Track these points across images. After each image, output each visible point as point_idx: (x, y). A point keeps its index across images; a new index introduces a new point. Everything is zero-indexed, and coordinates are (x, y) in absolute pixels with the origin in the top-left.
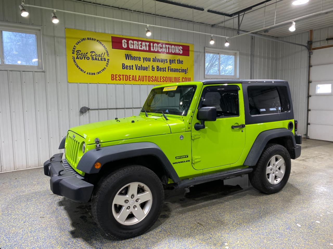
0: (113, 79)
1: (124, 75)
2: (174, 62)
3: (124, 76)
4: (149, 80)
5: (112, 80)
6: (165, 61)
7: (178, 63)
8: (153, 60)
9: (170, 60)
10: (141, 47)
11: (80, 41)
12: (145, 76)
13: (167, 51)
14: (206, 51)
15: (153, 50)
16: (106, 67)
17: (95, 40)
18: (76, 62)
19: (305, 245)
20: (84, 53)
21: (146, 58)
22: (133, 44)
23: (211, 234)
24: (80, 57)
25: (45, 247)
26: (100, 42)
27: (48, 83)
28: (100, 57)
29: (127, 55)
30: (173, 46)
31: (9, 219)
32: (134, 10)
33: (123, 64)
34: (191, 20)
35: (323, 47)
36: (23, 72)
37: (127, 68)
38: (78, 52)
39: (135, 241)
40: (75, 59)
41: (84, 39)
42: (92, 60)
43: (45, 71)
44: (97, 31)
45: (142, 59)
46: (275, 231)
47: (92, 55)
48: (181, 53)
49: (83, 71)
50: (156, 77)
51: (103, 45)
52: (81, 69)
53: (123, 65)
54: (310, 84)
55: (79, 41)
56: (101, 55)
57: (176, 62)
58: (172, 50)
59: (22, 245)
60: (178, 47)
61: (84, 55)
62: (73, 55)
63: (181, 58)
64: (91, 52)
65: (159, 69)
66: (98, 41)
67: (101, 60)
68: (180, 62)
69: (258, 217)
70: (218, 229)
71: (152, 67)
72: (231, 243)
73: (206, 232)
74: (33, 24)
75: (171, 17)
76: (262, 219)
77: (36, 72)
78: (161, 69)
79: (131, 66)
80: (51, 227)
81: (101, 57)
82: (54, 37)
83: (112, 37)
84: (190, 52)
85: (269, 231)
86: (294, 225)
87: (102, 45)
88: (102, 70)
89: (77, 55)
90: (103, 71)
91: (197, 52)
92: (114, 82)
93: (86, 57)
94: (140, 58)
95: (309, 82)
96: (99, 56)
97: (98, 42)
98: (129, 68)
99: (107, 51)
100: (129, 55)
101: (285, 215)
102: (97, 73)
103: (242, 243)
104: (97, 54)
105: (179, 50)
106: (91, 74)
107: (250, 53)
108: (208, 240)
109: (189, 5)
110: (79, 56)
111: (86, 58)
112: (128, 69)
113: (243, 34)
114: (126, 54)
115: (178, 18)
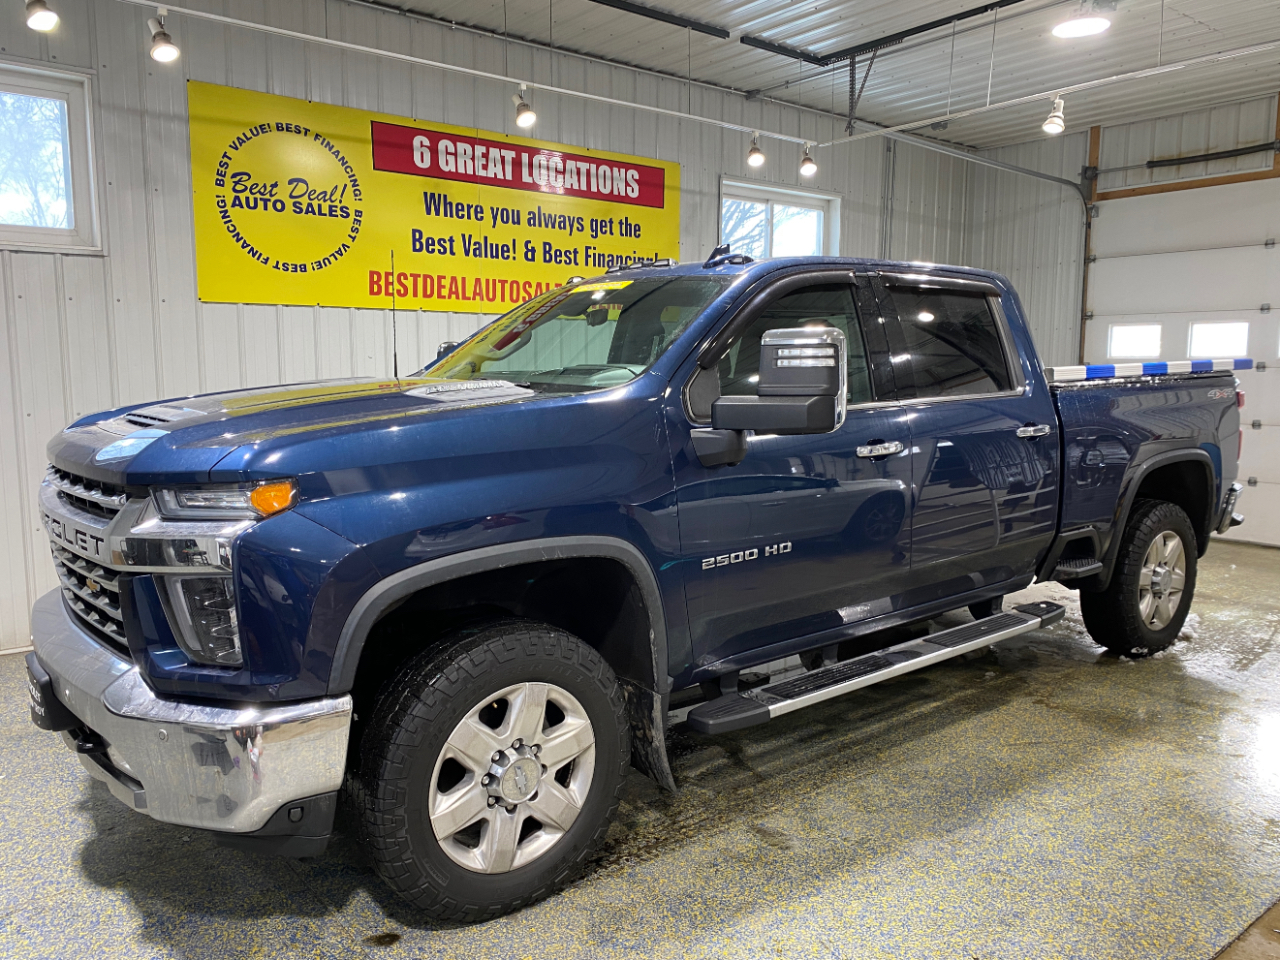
0: (376, 290)
1: (419, 276)
2: (608, 229)
3: (420, 281)
4: (515, 298)
5: (372, 292)
6: (576, 225)
7: (622, 234)
8: (529, 220)
9: (592, 220)
10: (485, 167)
11: (249, 135)
12: (499, 281)
13: (584, 187)
14: (724, 190)
15: (530, 180)
16: (349, 242)
17: (306, 134)
18: (230, 221)
19: (1142, 901)
20: (265, 186)
21: (503, 210)
22: (455, 154)
23: (817, 877)
24: (247, 199)
25: (202, 954)
26: (328, 143)
27: (119, 301)
28: (325, 201)
29: (433, 195)
30: (603, 168)
31: (19, 853)
32: (460, 20)
33: (414, 231)
34: (672, 71)
35: (1134, 190)
36: (13, 254)
37: (431, 248)
38: (238, 178)
39: (545, 914)
40: (228, 207)
41: (262, 129)
42: (295, 211)
43: (105, 254)
44: (316, 99)
45: (488, 215)
46: (1033, 854)
47: (294, 194)
48: (635, 195)
49: (261, 255)
50: (539, 285)
51: (337, 157)
52: (252, 249)
53: (414, 236)
54: (1088, 322)
55: (244, 134)
56: (332, 195)
57: (616, 228)
58: (601, 181)
59: (104, 952)
60: (623, 171)
61: (262, 190)
62: (220, 190)
63: (635, 214)
64: (290, 182)
65: (551, 255)
66: (317, 136)
67: (331, 215)
68: (631, 230)
69: (964, 808)
70: (836, 856)
71: (526, 247)
72: (895, 906)
73: (798, 868)
74: (54, 57)
75: (601, 54)
76: (980, 815)
77: (67, 255)
78: (561, 255)
79: (445, 242)
80: (202, 877)
81: (329, 203)
82: (142, 113)
83: (372, 122)
84: (666, 192)
85: (1013, 857)
86: (1090, 831)
87: (333, 153)
88: (333, 255)
89: (234, 190)
90: (336, 259)
91: (692, 192)
92: (383, 300)
93: (273, 199)
94: (482, 212)
95: (1085, 316)
96: (325, 196)
97: (319, 142)
98: (437, 247)
99: (355, 181)
100: (439, 195)
101: (1053, 798)
102: (315, 265)
103: (929, 902)
104: (315, 191)
105: (627, 184)
106: (290, 269)
107: (878, 203)
108: (812, 899)
109: (677, 13)
110: (242, 197)
111: (270, 205)
112: (433, 251)
113: (867, 135)
114: (425, 194)
115: (625, 60)
